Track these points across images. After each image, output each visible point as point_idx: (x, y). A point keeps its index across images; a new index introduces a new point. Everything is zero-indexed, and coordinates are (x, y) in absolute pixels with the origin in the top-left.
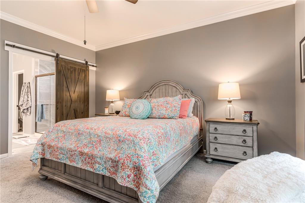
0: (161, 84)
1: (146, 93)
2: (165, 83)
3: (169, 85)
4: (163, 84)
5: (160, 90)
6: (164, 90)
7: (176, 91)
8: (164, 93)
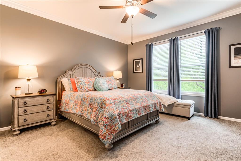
0: (82, 66)
1: (69, 72)
2: (85, 66)
3: (87, 68)
4: (83, 66)
5: (81, 71)
6: (83, 71)
7: (92, 72)
8: (83, 73)
